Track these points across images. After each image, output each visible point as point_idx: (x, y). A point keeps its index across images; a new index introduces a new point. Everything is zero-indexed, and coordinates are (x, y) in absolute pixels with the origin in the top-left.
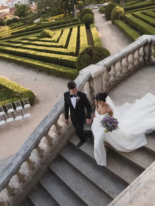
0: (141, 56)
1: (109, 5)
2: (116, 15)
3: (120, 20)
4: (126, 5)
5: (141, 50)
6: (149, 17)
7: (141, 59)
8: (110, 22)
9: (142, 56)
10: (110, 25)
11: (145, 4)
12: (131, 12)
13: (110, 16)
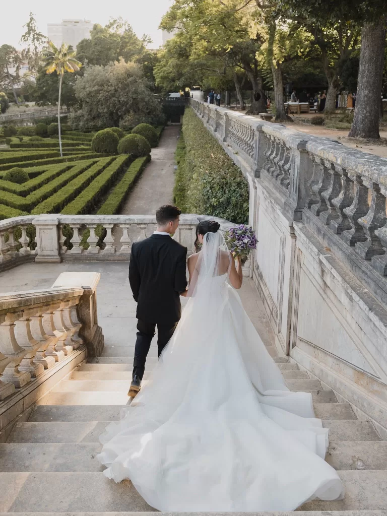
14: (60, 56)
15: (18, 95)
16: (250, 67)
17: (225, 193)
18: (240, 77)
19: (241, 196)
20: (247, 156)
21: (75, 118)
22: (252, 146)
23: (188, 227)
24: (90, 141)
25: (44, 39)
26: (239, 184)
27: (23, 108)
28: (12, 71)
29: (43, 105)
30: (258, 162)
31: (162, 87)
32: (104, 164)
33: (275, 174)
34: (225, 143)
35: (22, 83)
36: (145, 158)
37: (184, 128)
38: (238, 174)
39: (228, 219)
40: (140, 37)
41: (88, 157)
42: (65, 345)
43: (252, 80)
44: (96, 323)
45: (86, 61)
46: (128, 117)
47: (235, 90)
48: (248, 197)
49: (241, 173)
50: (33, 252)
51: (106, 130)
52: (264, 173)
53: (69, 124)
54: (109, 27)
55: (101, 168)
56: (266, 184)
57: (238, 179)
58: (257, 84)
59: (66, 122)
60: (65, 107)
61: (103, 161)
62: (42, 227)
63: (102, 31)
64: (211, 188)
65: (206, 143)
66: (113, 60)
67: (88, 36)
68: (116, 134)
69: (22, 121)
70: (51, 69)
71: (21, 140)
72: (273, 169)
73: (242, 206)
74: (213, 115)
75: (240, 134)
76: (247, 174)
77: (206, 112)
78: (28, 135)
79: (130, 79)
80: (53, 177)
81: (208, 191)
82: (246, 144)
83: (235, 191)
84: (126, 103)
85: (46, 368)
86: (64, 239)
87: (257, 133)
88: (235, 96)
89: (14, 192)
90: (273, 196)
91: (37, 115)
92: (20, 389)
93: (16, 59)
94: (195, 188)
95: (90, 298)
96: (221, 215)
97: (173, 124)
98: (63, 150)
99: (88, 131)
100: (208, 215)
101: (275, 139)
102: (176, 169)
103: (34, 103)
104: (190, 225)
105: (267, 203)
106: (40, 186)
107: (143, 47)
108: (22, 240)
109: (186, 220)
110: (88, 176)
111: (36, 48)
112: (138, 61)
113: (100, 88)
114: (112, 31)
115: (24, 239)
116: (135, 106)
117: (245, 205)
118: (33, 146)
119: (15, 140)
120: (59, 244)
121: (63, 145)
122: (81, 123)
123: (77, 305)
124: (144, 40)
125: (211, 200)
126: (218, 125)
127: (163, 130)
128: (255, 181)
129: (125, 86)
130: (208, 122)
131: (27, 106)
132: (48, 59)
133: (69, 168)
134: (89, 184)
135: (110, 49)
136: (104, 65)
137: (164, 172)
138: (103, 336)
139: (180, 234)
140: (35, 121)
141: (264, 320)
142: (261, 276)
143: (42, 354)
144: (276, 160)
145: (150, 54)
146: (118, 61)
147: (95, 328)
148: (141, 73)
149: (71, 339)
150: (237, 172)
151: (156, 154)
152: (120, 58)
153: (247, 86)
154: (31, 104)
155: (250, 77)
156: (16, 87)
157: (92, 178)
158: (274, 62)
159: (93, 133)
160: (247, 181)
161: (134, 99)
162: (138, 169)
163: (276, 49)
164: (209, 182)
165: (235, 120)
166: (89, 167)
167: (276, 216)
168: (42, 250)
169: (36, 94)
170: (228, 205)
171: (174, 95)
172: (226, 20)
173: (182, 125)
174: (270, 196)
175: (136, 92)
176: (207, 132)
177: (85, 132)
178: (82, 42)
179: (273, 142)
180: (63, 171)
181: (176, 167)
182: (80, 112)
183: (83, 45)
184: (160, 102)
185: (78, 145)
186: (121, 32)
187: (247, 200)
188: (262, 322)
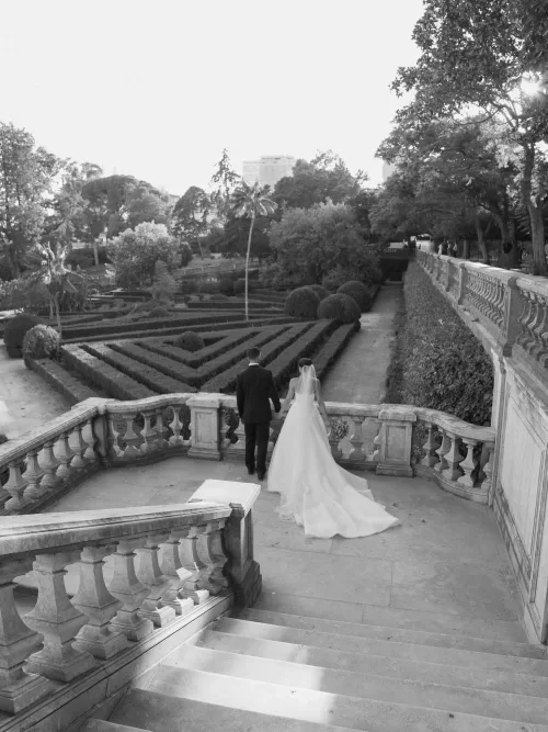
0: (87, 445)
1: (19, 318)
2: (38, 345)
3: (51, 359)
4: (69, 324)
5: (87, 431)
6: (125, 358)
7: (89, 452)
8: (21, 363)
9: (91, 445)
10: (19, 372)
11: (115, 325)
12: (81, 342)
13: (19, 347)
14: (253, 196)
15: (203, 245)
16: (498, 208)
17: (457, 377)
18: (484, 222)
19: (481, 382)
20: (492, 324)
21: (268, 273)
22: (500, 310)
23: (399, 424)
24: (284, 301)
25: (237, 179)
26: (478, 365)
27: (208, 260)
28: (198, 216)
29: (231, 256)
30: (509, 332)
31: (380, 235)
32: (298, 332)
33: (536, 351)
34: (461, 307)
35: (209, 231)
36: (352, 326)
37: (406, 287)
38: (478, 351)
39: (459, 416)
40: (354, 174)
41: (280, 322)
42: (198, 588)
43: (501, 225)
44: (250, 556)
45: (285, 202)
46: (333, 273)
47: (477, 239)
48: (492, 385)
49: (482, 349)
50: (186, 442)
51: (304, 288)
52: (517, 349)
53: (260, 280)
54: (316, 162)
55: (294, 336)
56: (521, 366)
57: (478, 358)
58: (507, 231)
59: (257, 278)
60: (256, 259)
61: (298, 327)
62: (198, 410)
63: (306, 167)
64: (437, 369)
65: (434, 306)
66: (318, 202)
67: (290, 174)
68: (316, 293)
69: (205, 276)
70: (241, 213)
71: (201, 298)
72: (533, 344)
73: (482, 397)
74: (445, 269)
75: (482, 293)
76: (492, 351)
77: (436, 265)
78: (210, 293)
79: (339, 224)
80: (233, 345)
81: (432, 373)
82: (491, 306)
83: (471, 375)
84: (332, 254)
85: (157, 625)
86: (226, 428)
87: (508, 290)
88: (476, 247)
89: (184, 362)
90: (533, 385)
91: (223, 269)
92: (103, 662)
93: (205, 203)
94: (415, 367)
95: (243, 521)
96: (450, 410)
97: (394, 282)
98: (250, 312)
99: (282, 289)
100: (431, 407)
101: (536, 299)
102: (392, 342)
103: (220, 255)
104: (403, 422)
105: (521, 395)
106: (215, 355)
107: (357, 186)
108: (173, 425)
109: (398, 414)
110: (277, 346)
111: (227, 190)
112: (350, 202)
113: (301, 235)
114: (319, 166)
115: (175, 424)
116: (344, 258)
117: (486, 397)
118: (214, 305)
119: (194, 298)
120: (220, 434)
121: (250, 305)
122: (275, 279)
123: (222, 529)
124: (359, 178)
125: (436, 387)
126: (451, 282)
127: (379, 289)
128: (504, 361)
129: (331, 234)
130: (438, 279)
131: (213, 258)
132: (238, 201)
133: (254, 334)
134: (276, 356)
135: (315, 188)
136: (307, 208)
137: (376, 345)
138: (260, 576)
139: (387, 432)
140: (220, 276)
141: (508, 577)
142: (506, 505)
143: (154, 603)
144: (538, 331)
145: (365, 194)
146: (325, 202)
147: (249, 564)
148: (353, 217)
149: (210, 579)
150: (476, 347)
151: (368, 320)
152: (327, 198)
153: (493, 234)
154: (217, 255)
155: (499, 221)
156: (202, 235)
157: (282, 348)
158: (533, 198)
159: (288, 291)
160: (491, 360)
161: (342, 249)
162: (342, 339)
163: (534, 182)
164: (434, 361)
165: (475, 274)
166: (279, 334)
167: (537, 418)
168: (197, 441)
169: (222, 244)
170: (461, 396)
171: (394, 245)
172: (466, 144)
173: (403, 284)
174: (528, 385)
175: (345, 241)
176: (436, 293)
177: (279, 290)
178: (283, 180)
179: (533, 303)
180: (246, 338)
181: (393, 339)
182: (274, 265)
183: (284, 184)
184: (376, 255)
185: (269, 306)
186: (331, 168)
187: (490, 388)
188: (504, 580)
